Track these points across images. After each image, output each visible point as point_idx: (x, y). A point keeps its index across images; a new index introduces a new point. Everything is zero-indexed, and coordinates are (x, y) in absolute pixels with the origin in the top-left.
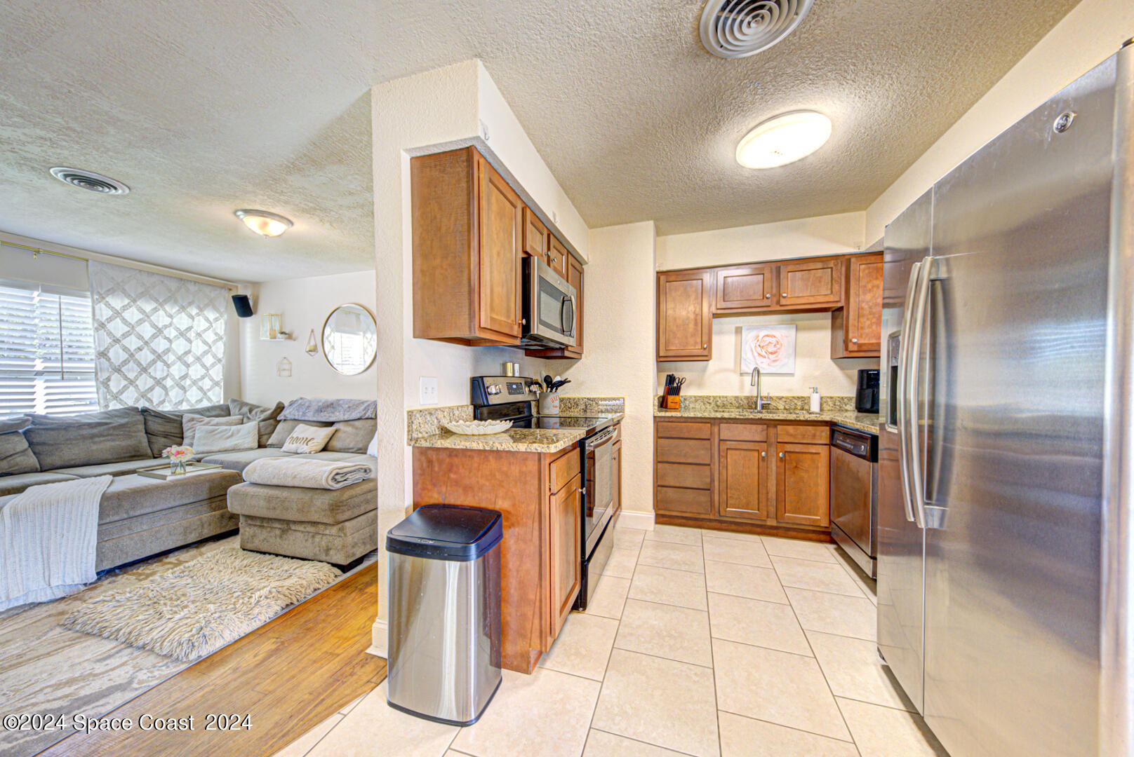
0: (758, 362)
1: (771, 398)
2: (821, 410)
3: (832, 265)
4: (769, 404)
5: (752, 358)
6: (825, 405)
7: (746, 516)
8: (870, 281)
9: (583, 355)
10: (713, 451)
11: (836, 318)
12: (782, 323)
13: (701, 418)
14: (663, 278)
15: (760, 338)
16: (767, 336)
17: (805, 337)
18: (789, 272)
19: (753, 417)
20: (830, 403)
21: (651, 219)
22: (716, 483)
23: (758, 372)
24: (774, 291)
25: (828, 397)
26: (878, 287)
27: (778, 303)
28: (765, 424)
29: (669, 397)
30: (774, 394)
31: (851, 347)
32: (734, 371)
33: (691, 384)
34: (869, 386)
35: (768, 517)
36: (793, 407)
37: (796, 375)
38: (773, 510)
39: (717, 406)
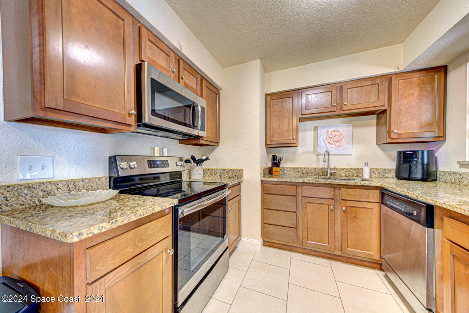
0: (329, 148)
1: (337, 169)
2: (370, 177)
3: (378, 82)
4: (336, 173)
5: (324, 145)
6: (372, 174)
7: (320, 247)
8: (407, 90)
9: (220, 144)
10: (298, 204)
11: (381, 118)
12: (344, 123)
13: (290, 182)
14: (269, 97)
15: (329, 133)
16: (334, 131)
17: (359, 131)
18: (348, 89)
19: (324, 182)
20: (376, 173)
21: (258, 59)
22: (300, 224)
23: (328, 153)
24: (338, 102)
25: (375, 169)
26: (412, 94)
27: (341, 109)
28: (333, 187)
29: (273, 168)
30: (339, 167)
31: (393, 136)
32: (313, 153)
33: (286, 161)
34: (405, 162)
35: (335, 249)
36: (351, 175)
37: (353, 155)
38: (338, 244)
39: (303, 174)
